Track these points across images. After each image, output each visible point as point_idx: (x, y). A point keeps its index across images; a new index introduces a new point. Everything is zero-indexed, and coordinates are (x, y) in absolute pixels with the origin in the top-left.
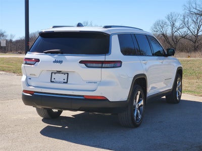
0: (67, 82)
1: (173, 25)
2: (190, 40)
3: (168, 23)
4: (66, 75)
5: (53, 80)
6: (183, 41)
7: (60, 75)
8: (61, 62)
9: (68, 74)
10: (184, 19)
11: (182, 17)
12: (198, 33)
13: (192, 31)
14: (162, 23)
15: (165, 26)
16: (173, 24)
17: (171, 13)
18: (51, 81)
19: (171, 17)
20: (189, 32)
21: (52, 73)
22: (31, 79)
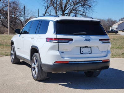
0: (91, 53)
4: (90, 48)
5: (82, 52)
7: (86, 48)
8: (89, 40)
9: (91, 48)
18: (81, 53)
21: (80, 48)
22: (63, 53)
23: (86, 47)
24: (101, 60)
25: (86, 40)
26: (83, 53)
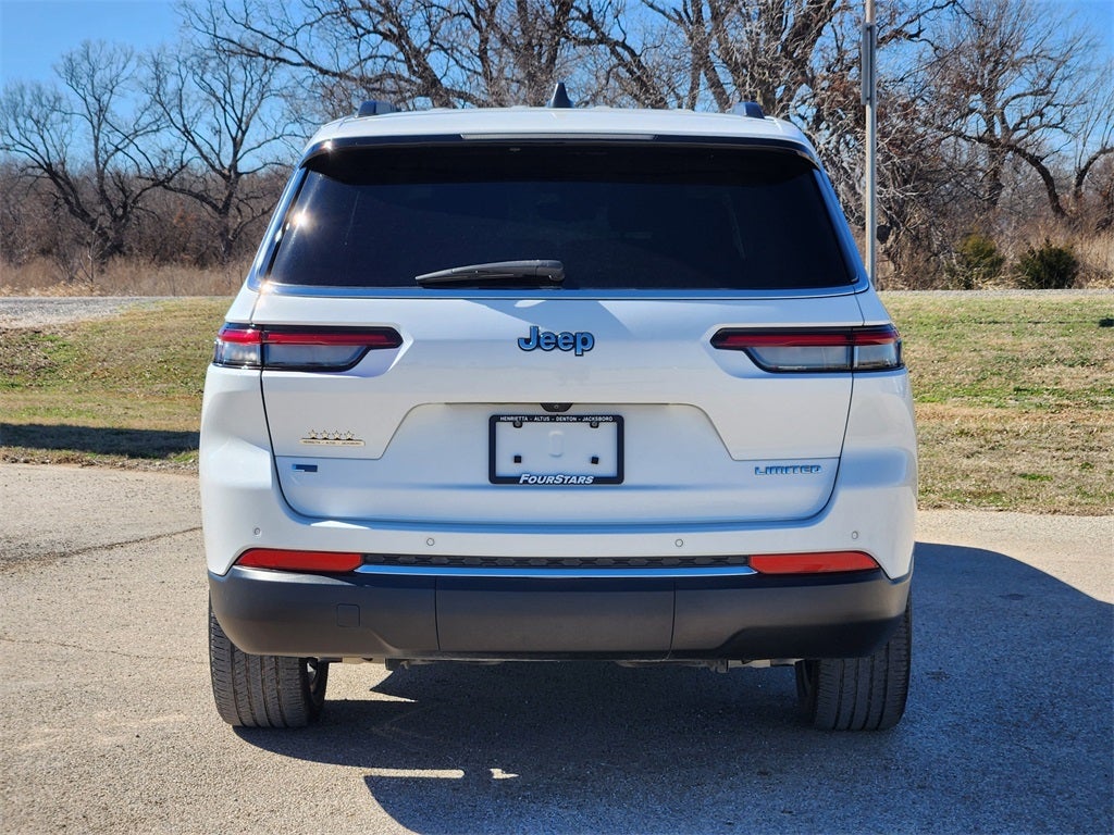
0: (618, 478)
1: (100, 115)
2: (197, 196)
3: (72, 99)
6: (156, 200)
8: (580, 343)
9: (619, 421)
10: (159, 79)
11: (146, 72)
12: (235, 160)
13: (206, 148)
14: (38, 99)
15: (55, 116)
16: (102, 110)
17: (87, 46)
18: (496, 479)
19: (85, 66)
20: (191, 152)
21: (494, 420)
22: (313, 468)
23: (556, 411)
24: (745, 560)
25: (536, 341)
26: (512, 481)
